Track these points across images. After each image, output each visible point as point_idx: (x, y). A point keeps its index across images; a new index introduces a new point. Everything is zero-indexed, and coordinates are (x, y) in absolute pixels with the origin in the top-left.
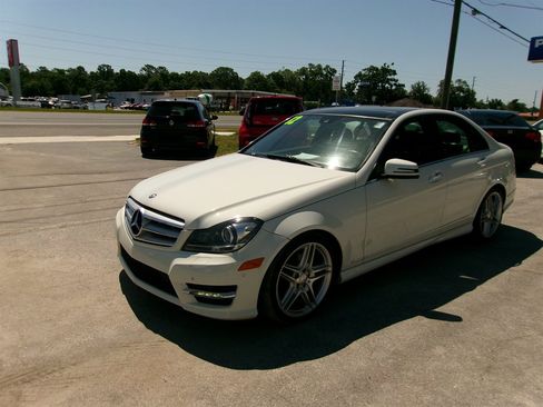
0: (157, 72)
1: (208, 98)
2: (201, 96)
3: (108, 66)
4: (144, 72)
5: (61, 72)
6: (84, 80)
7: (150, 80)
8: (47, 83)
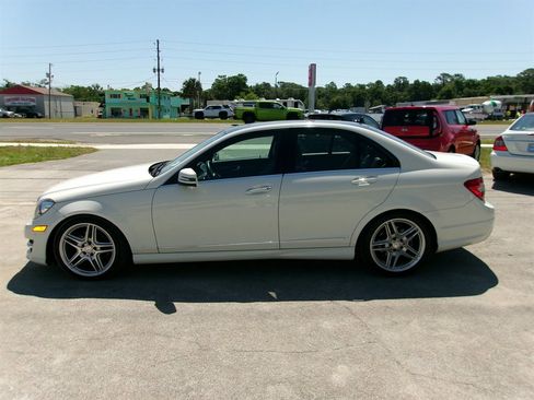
0: (452, 80)
1: (495, 105)
2: (486, 103)
3: (404, 78)
4: (439, 82)
5: (362, 87)
6: (380, 93)
7: (443, 89)
8: (349, 98)
